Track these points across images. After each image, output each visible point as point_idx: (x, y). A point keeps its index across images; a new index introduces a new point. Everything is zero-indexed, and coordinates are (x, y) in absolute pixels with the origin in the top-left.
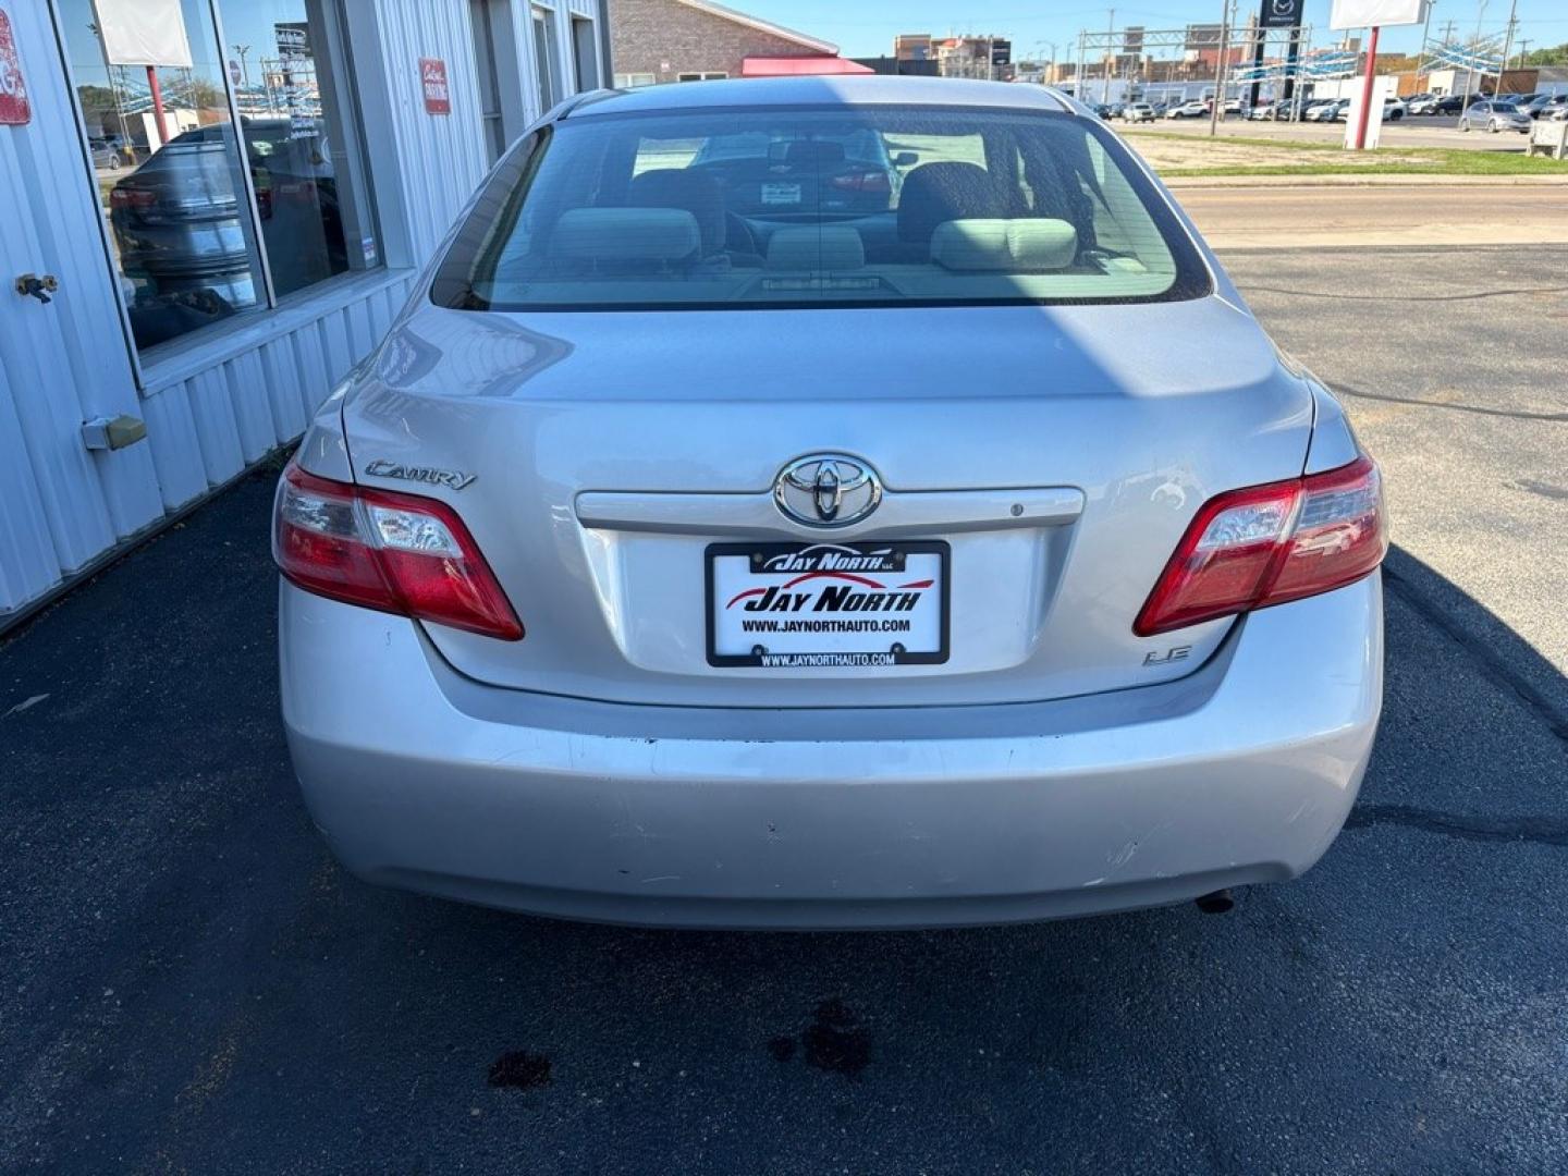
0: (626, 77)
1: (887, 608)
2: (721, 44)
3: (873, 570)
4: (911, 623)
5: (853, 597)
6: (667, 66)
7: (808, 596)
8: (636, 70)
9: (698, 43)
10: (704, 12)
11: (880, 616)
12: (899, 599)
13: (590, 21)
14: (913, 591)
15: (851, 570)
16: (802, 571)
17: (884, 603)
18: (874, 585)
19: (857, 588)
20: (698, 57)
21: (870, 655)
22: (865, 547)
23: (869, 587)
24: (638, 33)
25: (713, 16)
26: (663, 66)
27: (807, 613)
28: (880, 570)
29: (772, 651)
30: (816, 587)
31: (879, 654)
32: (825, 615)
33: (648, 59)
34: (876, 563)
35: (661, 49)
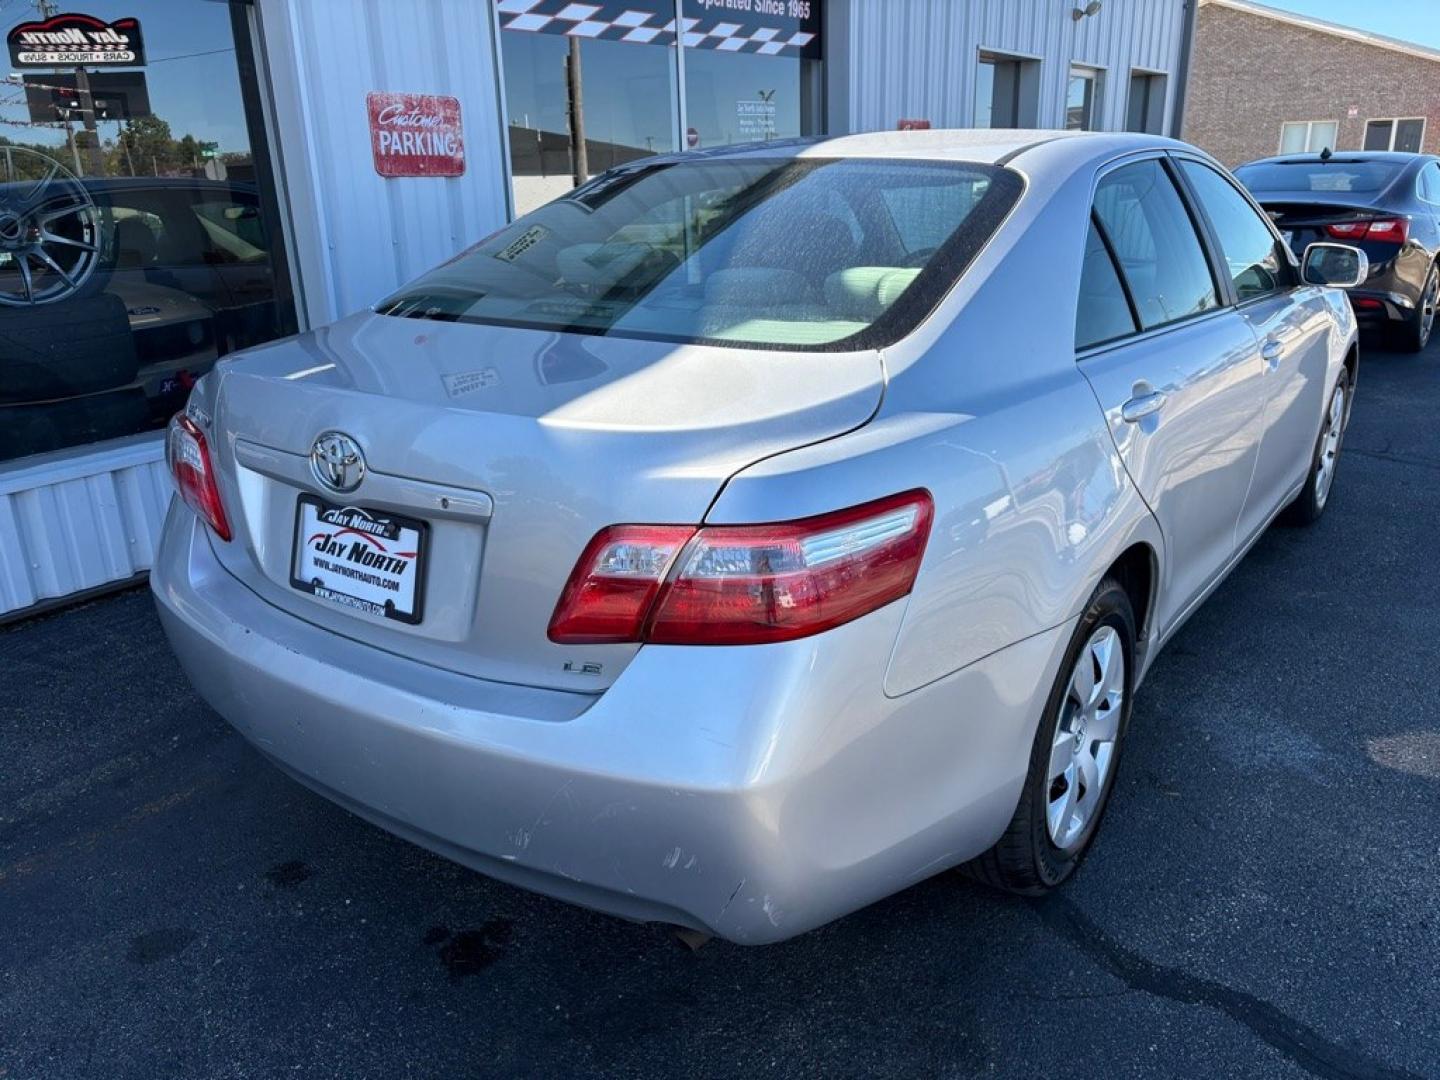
0: (1307, 125)
1: (386, 569)
2: (1424, 88)
3: (378, 535)
4: (400, 585)
5: (368, 554)
6: (1355, 112)
7: (345, 547)
8: (1320, 117)
9: (1396, 89)
10: (1412, 56)
11: (381, 573)
12: (394, 563)
13: (1165, 76)
14: (403, 559)
15: (367, 532)
16: (341, 525)
17: (385, 564)
18: (381, 548)
19: (372, 549)
20: (1392, 102)
21: (372, 604)
22: (376, 513)
23: (377, 548)
24: (1330, 81)
25: (1421, 60)
26: (1350, 112)
27: (343, 561)
28: (382, 536)
29: (326, 585)
30: (349, 540)
31: (377, 605)
32: (352, 565)
33: (1335, 105)
34: (381, 529)
35: (1351, 96)
